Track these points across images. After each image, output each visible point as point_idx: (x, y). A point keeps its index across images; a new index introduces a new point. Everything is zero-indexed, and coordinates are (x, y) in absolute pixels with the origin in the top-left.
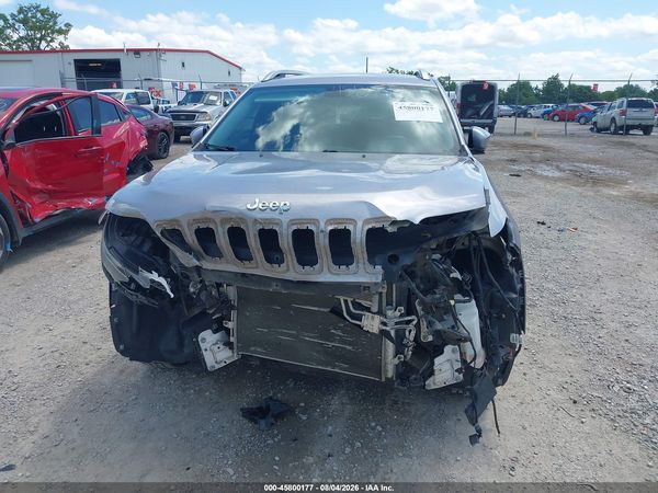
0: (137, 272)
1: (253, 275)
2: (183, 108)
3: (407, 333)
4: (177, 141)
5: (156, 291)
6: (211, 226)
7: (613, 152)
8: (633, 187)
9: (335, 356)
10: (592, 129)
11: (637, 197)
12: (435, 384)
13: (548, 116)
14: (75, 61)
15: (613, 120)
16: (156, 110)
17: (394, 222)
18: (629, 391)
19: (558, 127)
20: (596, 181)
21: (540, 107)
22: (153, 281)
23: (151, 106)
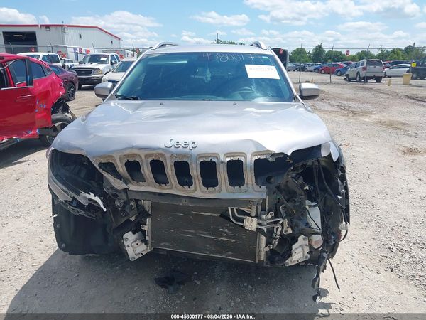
0: (78, 194)
1: (168, 194)
2: (83, 66)
3: (275, 230)
4: (80, 89)
5: (92, 206)
6: (137, 160)
7: (360, 94)
8: (377, 116)
9: (223, 247)
10: (345, 79)
11: (380, 123)
12: (291, 262)
13: (318, 71)
14: (3, 32)
15: (358, 73)
16: (64, 66)
17: (274, 155)
18: (402, 251)
19: (326, 77)
20: (355, 113)
21: (313, 65)
22: (90, 199)
23: (60, 64)
